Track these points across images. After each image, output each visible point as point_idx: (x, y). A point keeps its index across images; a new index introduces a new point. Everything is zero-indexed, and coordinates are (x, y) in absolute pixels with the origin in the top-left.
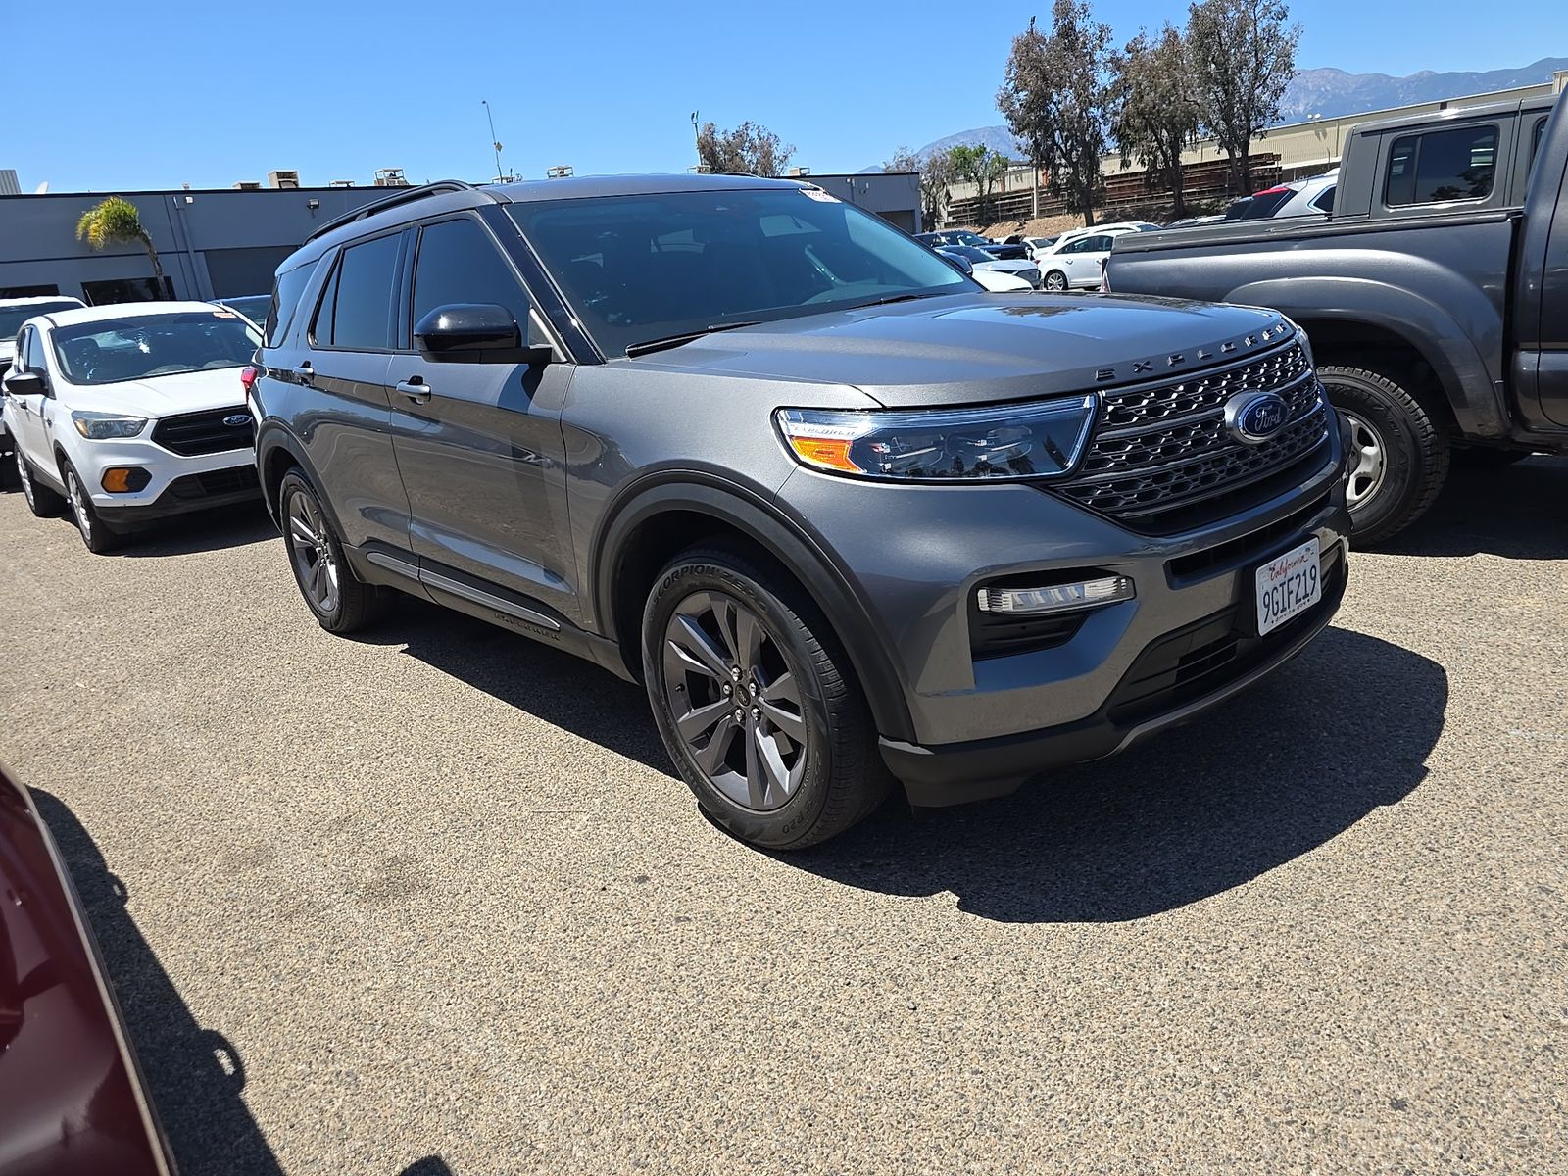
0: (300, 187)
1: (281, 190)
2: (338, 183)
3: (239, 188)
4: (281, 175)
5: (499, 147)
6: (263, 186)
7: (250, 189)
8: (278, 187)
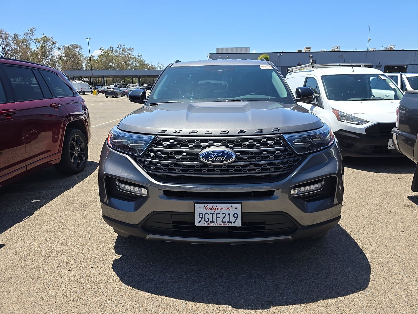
0: (311, 51)
1: (306, 52)
2: (322, 50)
3: (297, 51)
4: (307, 48)
5: (370, 40)
6: (303, 51)
7: (300, 52)
8: (305, 51)
